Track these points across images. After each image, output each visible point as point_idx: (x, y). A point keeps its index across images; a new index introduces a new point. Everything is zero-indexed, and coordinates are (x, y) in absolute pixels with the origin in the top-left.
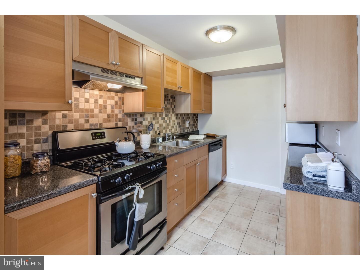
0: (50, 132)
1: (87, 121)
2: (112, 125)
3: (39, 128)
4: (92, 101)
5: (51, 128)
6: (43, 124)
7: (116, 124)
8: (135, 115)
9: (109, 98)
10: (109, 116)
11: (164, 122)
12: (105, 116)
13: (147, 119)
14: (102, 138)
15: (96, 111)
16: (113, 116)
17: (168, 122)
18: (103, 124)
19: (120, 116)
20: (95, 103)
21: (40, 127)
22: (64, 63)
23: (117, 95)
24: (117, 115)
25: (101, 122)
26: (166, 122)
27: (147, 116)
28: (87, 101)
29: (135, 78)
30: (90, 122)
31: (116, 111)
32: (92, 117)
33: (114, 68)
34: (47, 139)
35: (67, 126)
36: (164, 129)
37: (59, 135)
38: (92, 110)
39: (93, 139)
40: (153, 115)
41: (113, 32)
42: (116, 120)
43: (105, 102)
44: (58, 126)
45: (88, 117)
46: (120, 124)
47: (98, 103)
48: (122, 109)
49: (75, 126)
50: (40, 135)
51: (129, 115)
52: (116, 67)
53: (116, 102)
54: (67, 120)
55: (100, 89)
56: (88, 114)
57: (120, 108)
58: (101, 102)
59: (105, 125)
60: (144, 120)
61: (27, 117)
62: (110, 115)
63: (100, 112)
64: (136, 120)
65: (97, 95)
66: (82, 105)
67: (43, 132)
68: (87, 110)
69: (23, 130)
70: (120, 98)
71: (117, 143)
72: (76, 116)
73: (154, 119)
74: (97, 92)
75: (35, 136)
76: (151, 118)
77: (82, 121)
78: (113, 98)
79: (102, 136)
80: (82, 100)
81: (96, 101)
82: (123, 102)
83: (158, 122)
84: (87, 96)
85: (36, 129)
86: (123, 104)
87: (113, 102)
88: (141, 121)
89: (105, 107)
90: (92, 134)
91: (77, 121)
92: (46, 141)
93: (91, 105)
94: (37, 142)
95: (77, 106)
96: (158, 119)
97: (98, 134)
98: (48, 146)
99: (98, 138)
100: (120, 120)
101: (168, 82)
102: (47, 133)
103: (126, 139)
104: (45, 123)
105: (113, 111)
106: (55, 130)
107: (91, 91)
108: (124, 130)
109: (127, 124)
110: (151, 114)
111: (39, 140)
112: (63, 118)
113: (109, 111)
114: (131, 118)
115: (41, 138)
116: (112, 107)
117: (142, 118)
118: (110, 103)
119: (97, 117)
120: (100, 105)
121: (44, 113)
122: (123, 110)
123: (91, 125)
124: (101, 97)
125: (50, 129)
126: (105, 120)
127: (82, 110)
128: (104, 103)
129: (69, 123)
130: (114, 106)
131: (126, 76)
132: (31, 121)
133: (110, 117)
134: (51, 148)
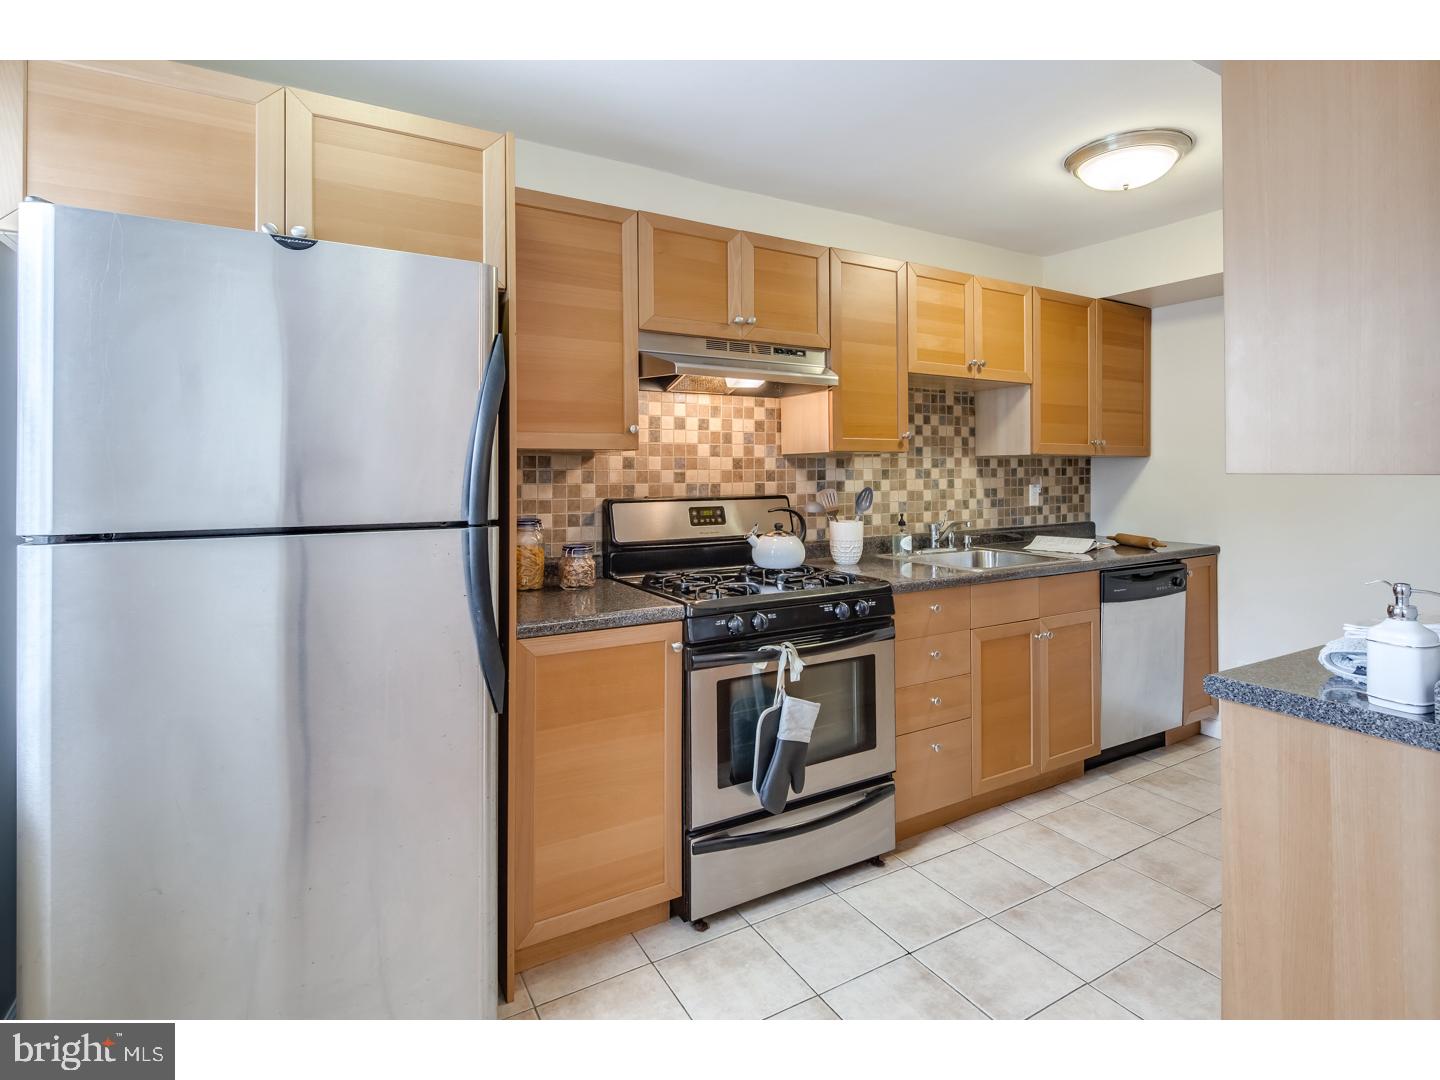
0: (599, 502)
1: (680, 478)
2: (748, 488)
3: (576, 490)
4: (692, 423)
5: (600, 492)
6: (583, 482)
7: (760, 487)
8: (819, 460)
9: (738, 413)
10: (737, 463)
11: (926, 486)
12: (728, 464)
13: (860, 474)
14: (716, 523)
15: (704, 450)
16: (749, 463)
17: (943, 484)
18: (723, 485)
19: (770, 464)
20: (700, 428)
21: (578, 487)
22: (623, 341)
23: (761, 405)
24: (760, 462)
25: (717, 479)
26: (936, 485)
27: (858, 464)
28: (680, 424)
29: (804, 353)
30: (688, 480)
31: (759, 451)
32: (694, 467)
33: (740, 334)
34: (593, 516)
35: (633, 487)
36: (927, 509)
37: (615, 507)
38: (693, 449)
39: (693, 524)
40: (884, 460)
41: (737, 238)
42: (758, 477)
43: (727, 424)
44: (615, 488)
45: (682, 466)
46: (771, 488)
47: (707, 428)
48: (777, 443)
49: (651, 488)
50: (578, 508)
51: (799, 461)
52: (746, 330)
53: (759, 425)
54: (633, 473)
55: (714, 391)
56: (683, 460)
57: (770, 440)
58: (715, 425)
59: (727, 489)
60: (849, 476)
61: (556, 465)
62: (741, 460)
63: (714, 453)
64: (822, 476)
65: (705, 407)
66: (669, 436)
67: (584, 501)
68: (679, 448)
69: (546, 493)
70: (770, 412)
71: (753, 539)
72: (655, 463)
73: (885, 474)
74: (704, 400)
75: (569, 509)
76: (875, 472)
77: (668, 477)
78: (750, 413)
79: (718, 517)
80: (667, 422)
81: (703, 425)
82: (779, 424)
83: (903, 486)
84: (680, 410)
85: (570, 491)
86: (779, 430)
87: (750, 426)
88: (839, 479)
89: (728, 439)
90: (691, 509)
91: (656, 476)
92: (589, 522)
93: (691, 435)
94: (573, 522)
95: (655, 436)
96: (903, 473)
97: (706, 513)
98: (594, 534)
99: (705, 524)
100: (770, 476)
101: (924, 354)
102: (591, 502)
103: (778, 528)
104: (588, 479)
105: (749, 451)
106: (609, 497)
107: (690, 398)
108: (782, 503)
109: (792, 488)
110: (876, 458)
111: (577, 517)
112: (624, 467)
113: (738, 451)
114: (805, 471)
115: (579, 513)
116: (748, 438)
117: (843, 471)
118: (741, 427)
119: (706, 466)
120: (713, 433)
121: (586, 456)
122: (780, 447)
123: (690, 488)
124: (715, 411)
125: (598, 495)
126: (726, 477)
127: (667, 449)
128: (723, 428)
129: (638, 481)
130: (752, 434)
131: (777, 351)
132: (561, 475)
133: (741, 468)
134: (600, 539)
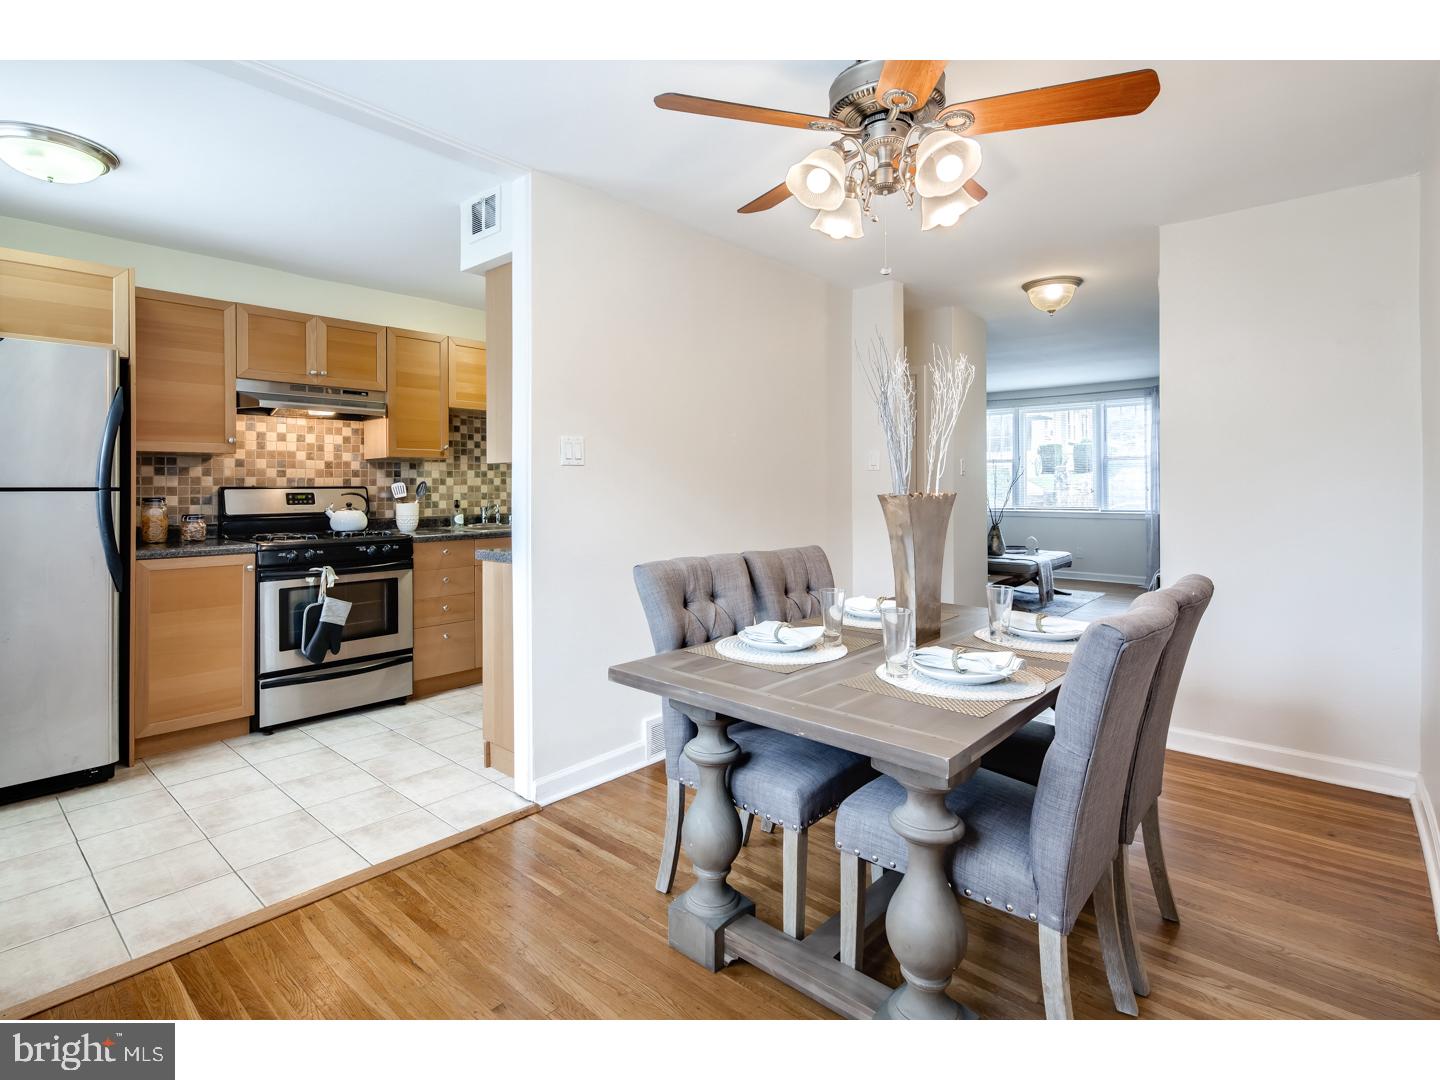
0: (215, 489)
1: (282, 474)
2: (339, 482)
3: (197, 481)
4: (292, 437)
5: (216, 482)
6: (203, 475)
7: (347, 481)
8: (396, 464)
9: (329, 431)
10: (328, 465)
11: (483, 482)
12: (321, 465)
13: (429, 474)
14: (307, 503)
15: (301, 456)
16: (338, 465)
17: (497, 482)
18: (317, 479)
19: (355, 466)
20: (298, 440)
21: (199, 479)
22: (224, 384)
23: (349, 426)
24: (347, 464)
25: (312, 476)
26: (491, 481)
27: (427, 466)
28: (282, 438)
29: (367, 394)
30: (288, 475)
31: (347, 457)
32: (293, 466)
33: (315, 382)
34: (210, 498)
35: (243, 479)
36: (483, 498)
37: (226, 491)
38: (292, 455)
39: (288, 504)
40: (449, 465)
41: (314, 320)
42: (345, 474)
43: (320, 438)
44: (228, 479)
45: (284, 466)
46: (355, 482)
47: (304, 441)
48: (361, 451)
49: (258, 480)
50: (199, 492)
51: (378, 463)
52: (320, 379)
53: (346, 440)
54: (243, 471)
55: (308, 417)
56: (284, 462)
57: (356, 449)
58: (311, 439)
59: (319, 482)
60: (420, 475)
61: (180, 463)
62: (331, 463)
63: (310, 457)
64: (398, 474)
65: (301, 426)
66: (272, 444)
67: (204, 488)
68: (281, 454)
69: (174, 482)
70: (355, 431)
71: (329, 513)
72: (261, 464)
73: (450, 474)
74: (302, 422)
75: (191, 493)
76: (441, 472)
77: (272, 473)
78: (339, 431)
79: (310, 499)
80: (271, 437)
81: (300, 439)
82: (363, 439)
83: (464, 482)
84: (282, 428)
85: (192, 482)
86: (363, 443)
87: (339, 440)
88: (411, 477)
89: (321, 448)
90: (288, 495)
91: (262, 472)
92: (208, 501)
93: (291, 445)
94: (194, 502)
95: (261, 446)
96: (464, 474)
97: (299, 497)
98: (211, 510)
99: (299, 504)
100: (356, 474)
102: (210, 489)
103: (349, 506)
104: (206, 473)
105: (338, 456)
106: (224, 485)
107: (291, 421)
108: (362, 492)
109: (374, 483)
110: (441, 463)
111: (198, 499)
112: (237, 466)
113: (329, 456)
114: (384, 471)
115: (200, 496)
116: (337, 448)
117: (415, 471)
118: (331, 441)
119: (302, 466)
120: (308, 444)
121: (205, 458)
122: (363, 455)
123: (290, 480)
124: (311, 429)
125: (215, 484)
126: (319, 473)
127: (272, 454)
128: (317, 441)
129: (247, 475)
130: (340, 446)
131: (345, 392)
132: (185, 470)
133: (331, 467)
134: (216, 513)
